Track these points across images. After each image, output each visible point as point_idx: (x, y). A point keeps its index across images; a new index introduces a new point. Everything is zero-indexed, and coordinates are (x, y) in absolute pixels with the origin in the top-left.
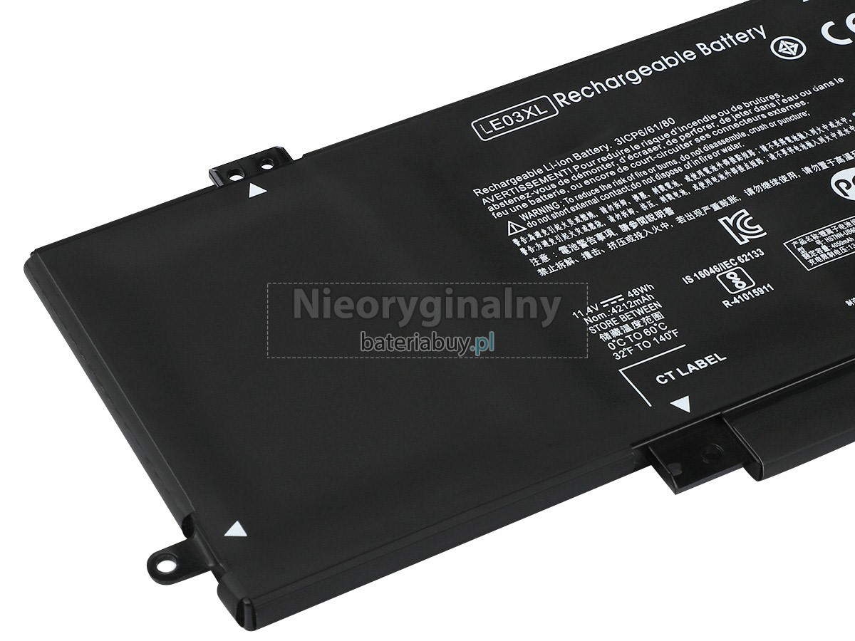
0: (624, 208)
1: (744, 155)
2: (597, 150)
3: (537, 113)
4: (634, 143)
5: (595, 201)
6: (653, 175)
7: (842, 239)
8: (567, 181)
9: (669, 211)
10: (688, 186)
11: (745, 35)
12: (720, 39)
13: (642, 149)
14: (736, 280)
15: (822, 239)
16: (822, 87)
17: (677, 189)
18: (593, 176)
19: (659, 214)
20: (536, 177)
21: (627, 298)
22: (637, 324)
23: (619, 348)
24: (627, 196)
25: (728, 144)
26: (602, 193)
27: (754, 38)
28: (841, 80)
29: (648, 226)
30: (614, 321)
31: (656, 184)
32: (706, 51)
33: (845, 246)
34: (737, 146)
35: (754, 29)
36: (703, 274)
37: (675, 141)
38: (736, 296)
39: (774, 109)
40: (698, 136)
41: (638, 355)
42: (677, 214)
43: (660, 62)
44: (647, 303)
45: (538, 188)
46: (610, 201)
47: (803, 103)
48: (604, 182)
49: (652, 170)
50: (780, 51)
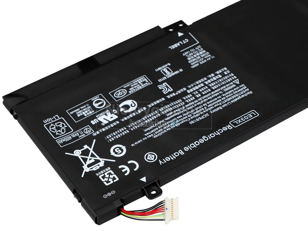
0: (203, 91)
1: (165, 112)
2: (214, 111)
3: (237, 122)
4: (202, 115)
5: (212, 93)
6: (195, 103)
7: (134, 86)
8: (223, 99)
9: (188, 91)
10: (183, 100)
11: (167, 160)
12: (176, 157)
13: (199, 113)
14: (166, 71)
15: (141, 85)
16: (139, 142)
17: (187, 99)
18: (214, 101)
19: (191, 90)
20: (233, 99)
21: (199, 63)
22: (195, 56)
23: (200, 49)
24: (202, 95)
25: (171, 115)
26: (211, 96)
27: (164, 160)
28: (132, 145)
29: (195, 86)
30: (202, 56)
31: (194, 101)
32: (180, 152)
33: (133, 84)
34: (168, 115)
35: (163, 163)
36: (177, 72)
37: (189, 116)
38: (166, 67)
39: (156, 131)
40: (181, 118)
41: (194, 47)
42: (186, 91)
43: (197, 145)
44: (193, 62)
45: (232, 96)
46: (208, 93)
47: (146, 135)
48: (210, 100)
49: (195, 105)
50: (154, 156)
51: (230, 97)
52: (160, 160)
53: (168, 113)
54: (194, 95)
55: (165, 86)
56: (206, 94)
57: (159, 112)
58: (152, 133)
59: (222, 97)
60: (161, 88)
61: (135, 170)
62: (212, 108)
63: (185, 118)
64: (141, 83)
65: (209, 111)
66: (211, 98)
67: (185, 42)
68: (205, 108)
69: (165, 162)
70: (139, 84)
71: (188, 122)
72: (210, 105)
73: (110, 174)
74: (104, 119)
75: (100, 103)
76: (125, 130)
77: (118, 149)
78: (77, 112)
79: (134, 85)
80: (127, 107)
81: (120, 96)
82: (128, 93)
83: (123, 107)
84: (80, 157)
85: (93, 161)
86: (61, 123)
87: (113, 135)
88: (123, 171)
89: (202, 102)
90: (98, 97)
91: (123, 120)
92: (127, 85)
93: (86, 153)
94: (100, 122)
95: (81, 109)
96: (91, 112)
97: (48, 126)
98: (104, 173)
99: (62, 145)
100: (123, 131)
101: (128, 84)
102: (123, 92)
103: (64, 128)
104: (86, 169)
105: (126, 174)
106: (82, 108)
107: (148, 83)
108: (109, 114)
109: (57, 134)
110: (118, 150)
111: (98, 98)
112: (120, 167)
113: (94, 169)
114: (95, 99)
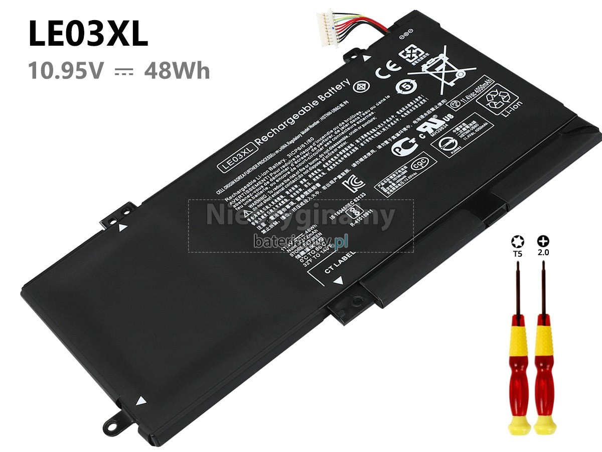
51: (257, 188)
52: (349, 84)
53: (345, 146)
54: (310, 180)
55: (354, 188)
56: (292, 185)
57: (357, 145)
58: (364, 117)
59: (268, 186)
60: (360, 183)
61: (380, 69)
62: (284, 167)
63: (321, 144)
64: (391, 184)
65: (287, 162)
66: (285, 181)
67: (330, 267)
68: (292, 165)
69: (341, 83)
70: (395, 182)
71: (316, 139)
72: (286, 169)
73: (411, 58)
74: (436, 124)
75: (447, 144)
76: (402, 114)
77: (407, 89)
78: (477, 127)
79: (402, 179)
80: (406, 146)
81: (420, 160)
82: (409, 165)
83: (412, 145)
84: (456, 70)
85: (438, 69)
86: (496, 107)
87: (417, 105)
88: (395, 65)
89: (298, 173)
90: (452, 153)
91: (408, 127)
92: (413, 177)
93: (450, 77)
94: (440, 118)
95: (474, 131)
96: (458, 129)
97: (513, 98)
98: (418, 58)
99: (485, 79)
100: (405, 112)
101: (411, 178)
102: (416, 166)
103: (489, 102)
104: (443, 57)
105: (390, 61)
106: (473, 134)
107: (381, 186)
108: (430, 131)
109: (497, 91)
110: (407, 87)
111: (452, 151)
112: (400, 68)
113: (433, 60)
114: (456, 149)
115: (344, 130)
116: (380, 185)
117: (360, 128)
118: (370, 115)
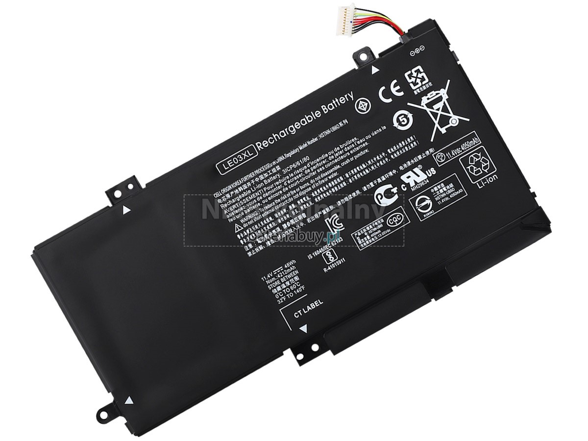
51: (250, 201)
52: (353, 100)
53: (335, 178)
54: (298, 207)
55: (334, 229)
56: (282, 208)
57: (346, 180)
58: (358, 145)
59: (260, 202)
60: (341, 226)
61: (383, 88)
62: (277, 183)
63: (314, 167)
64: (366, 236)
65: (281, 178)
66: (276, 201)
67: (299, 312)
68: (285, 184)
69: (346, 96)
70: (370, 235)
71: (311, 160)
72: (279, 187)
73: (415, 84)
74: (419, 176)
75: (423, 204)
76: (393, 153)
77: (403, 123)
78: (453, 192)
79: (377, 233)
80: (388, 194)
81: (395, 216)
82: (385, 219)
83: (392, 195)
84: (451, 114)
85: (436, 107)
86: (474, 174)
87: (408, 147)
88: (398, 88)
89: (289, 195)
90: (425, 216)
91: (394, 171)
93: (444, 121)
94: (424, 170)
95: (448, 196)
96: (436, 189)
97: (492, 169)
98: (422, 86)
99: (473, 136)
100: (395, 152)
101: (385, 235)
102: (391, 222)
103: (471, 165)
104: (443, 93)
106: (447, 199)
107: (357, 236)
108: (412, 184)
109: (480, 155)
110: (404, 121)
111: (425, 213)
112: (402, 94)
113: (434, 93)
114: (429, 213)
115: (338, 157)
116: (356, 234)
117: (352, 159)
118: (364, 145)
